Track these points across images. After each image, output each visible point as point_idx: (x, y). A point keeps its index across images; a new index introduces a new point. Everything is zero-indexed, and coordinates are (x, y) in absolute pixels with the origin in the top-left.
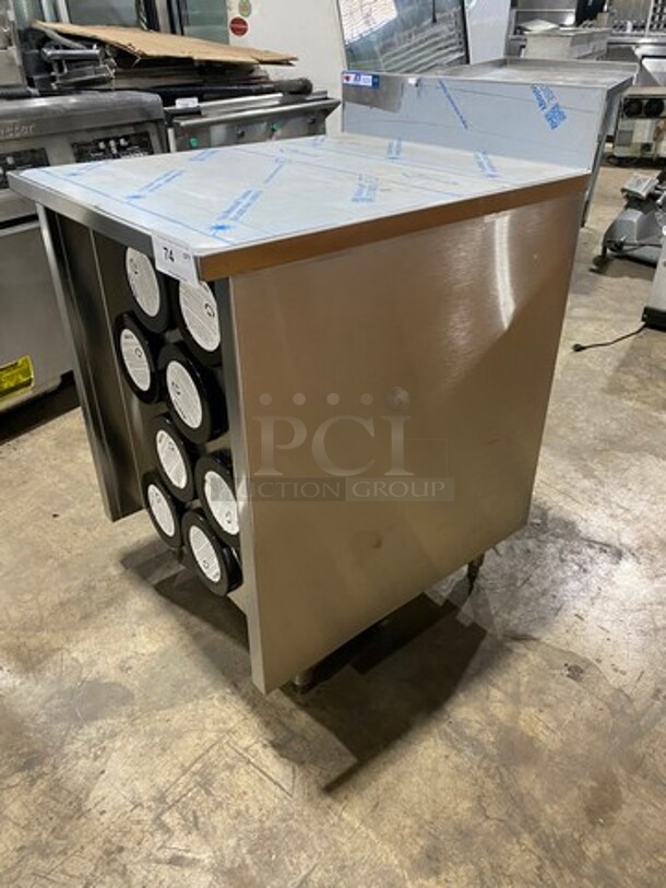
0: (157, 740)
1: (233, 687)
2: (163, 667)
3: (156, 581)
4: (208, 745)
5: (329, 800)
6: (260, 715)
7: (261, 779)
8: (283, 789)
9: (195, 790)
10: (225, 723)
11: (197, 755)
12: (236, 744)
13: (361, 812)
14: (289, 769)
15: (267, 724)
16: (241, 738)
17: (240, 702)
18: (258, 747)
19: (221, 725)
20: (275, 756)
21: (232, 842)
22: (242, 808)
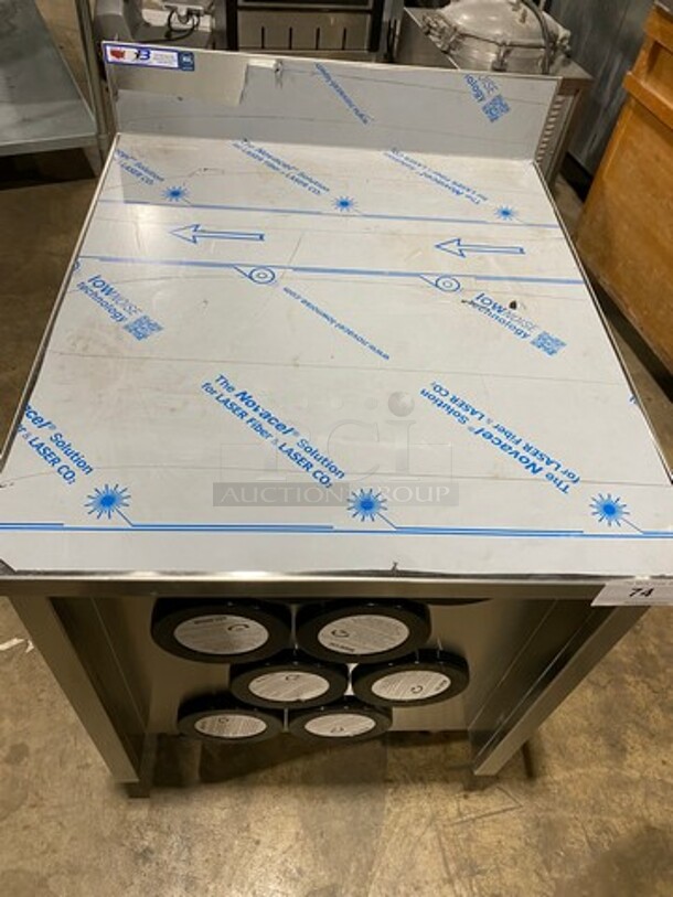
0: (402, 889)
1: (388, 784)
2: (322, 835)
3: (197, 776)
4: (436, 844)
5: (539, 781)
6: (434, 780)
7: (494, 821)
8: (511, 809)
9: (474, 882)
10: (423, 816)
11: (441, 860)
12: (449, 820)
13: (559, 765)
14: (497, 791)
15: (446, 780)
16: (446, 811)
17: (409, 788)
18: (463, 803)
19: (423, 820)
20: (480, 795)
21: (535, 879)
22: (512, 852)
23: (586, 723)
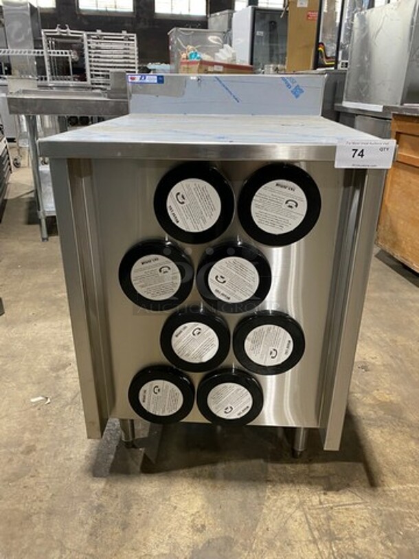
0: (278, 544)
1: (268, 483)
2: (220, 507)
4: (303, 519)
5: (380, 489)
6: (302, 483)
7: (346, 509)
8: (360, 504)
9: (333, 545)
10: (294, 502)
11: (307, 529)
12: (312, 506)
13: (394, 480)
14: (350, 494)
15: (309, 483)
16: (311, 501)
17: (283, 486)
18: (323, 497)
19: (294, 505)
20: (336, 494)
21: (381, 547)
22: (361, 529)
23: (412, 460)
